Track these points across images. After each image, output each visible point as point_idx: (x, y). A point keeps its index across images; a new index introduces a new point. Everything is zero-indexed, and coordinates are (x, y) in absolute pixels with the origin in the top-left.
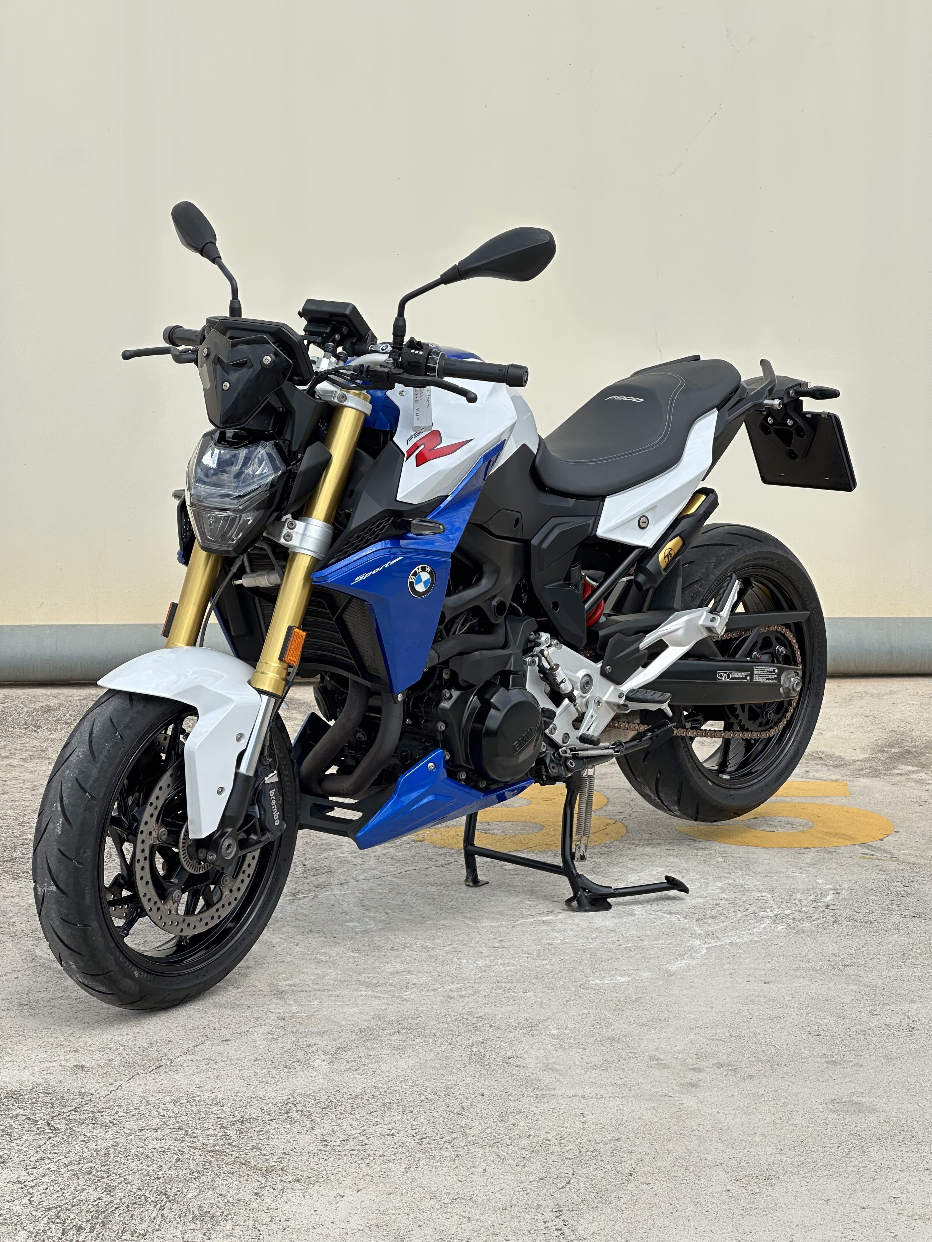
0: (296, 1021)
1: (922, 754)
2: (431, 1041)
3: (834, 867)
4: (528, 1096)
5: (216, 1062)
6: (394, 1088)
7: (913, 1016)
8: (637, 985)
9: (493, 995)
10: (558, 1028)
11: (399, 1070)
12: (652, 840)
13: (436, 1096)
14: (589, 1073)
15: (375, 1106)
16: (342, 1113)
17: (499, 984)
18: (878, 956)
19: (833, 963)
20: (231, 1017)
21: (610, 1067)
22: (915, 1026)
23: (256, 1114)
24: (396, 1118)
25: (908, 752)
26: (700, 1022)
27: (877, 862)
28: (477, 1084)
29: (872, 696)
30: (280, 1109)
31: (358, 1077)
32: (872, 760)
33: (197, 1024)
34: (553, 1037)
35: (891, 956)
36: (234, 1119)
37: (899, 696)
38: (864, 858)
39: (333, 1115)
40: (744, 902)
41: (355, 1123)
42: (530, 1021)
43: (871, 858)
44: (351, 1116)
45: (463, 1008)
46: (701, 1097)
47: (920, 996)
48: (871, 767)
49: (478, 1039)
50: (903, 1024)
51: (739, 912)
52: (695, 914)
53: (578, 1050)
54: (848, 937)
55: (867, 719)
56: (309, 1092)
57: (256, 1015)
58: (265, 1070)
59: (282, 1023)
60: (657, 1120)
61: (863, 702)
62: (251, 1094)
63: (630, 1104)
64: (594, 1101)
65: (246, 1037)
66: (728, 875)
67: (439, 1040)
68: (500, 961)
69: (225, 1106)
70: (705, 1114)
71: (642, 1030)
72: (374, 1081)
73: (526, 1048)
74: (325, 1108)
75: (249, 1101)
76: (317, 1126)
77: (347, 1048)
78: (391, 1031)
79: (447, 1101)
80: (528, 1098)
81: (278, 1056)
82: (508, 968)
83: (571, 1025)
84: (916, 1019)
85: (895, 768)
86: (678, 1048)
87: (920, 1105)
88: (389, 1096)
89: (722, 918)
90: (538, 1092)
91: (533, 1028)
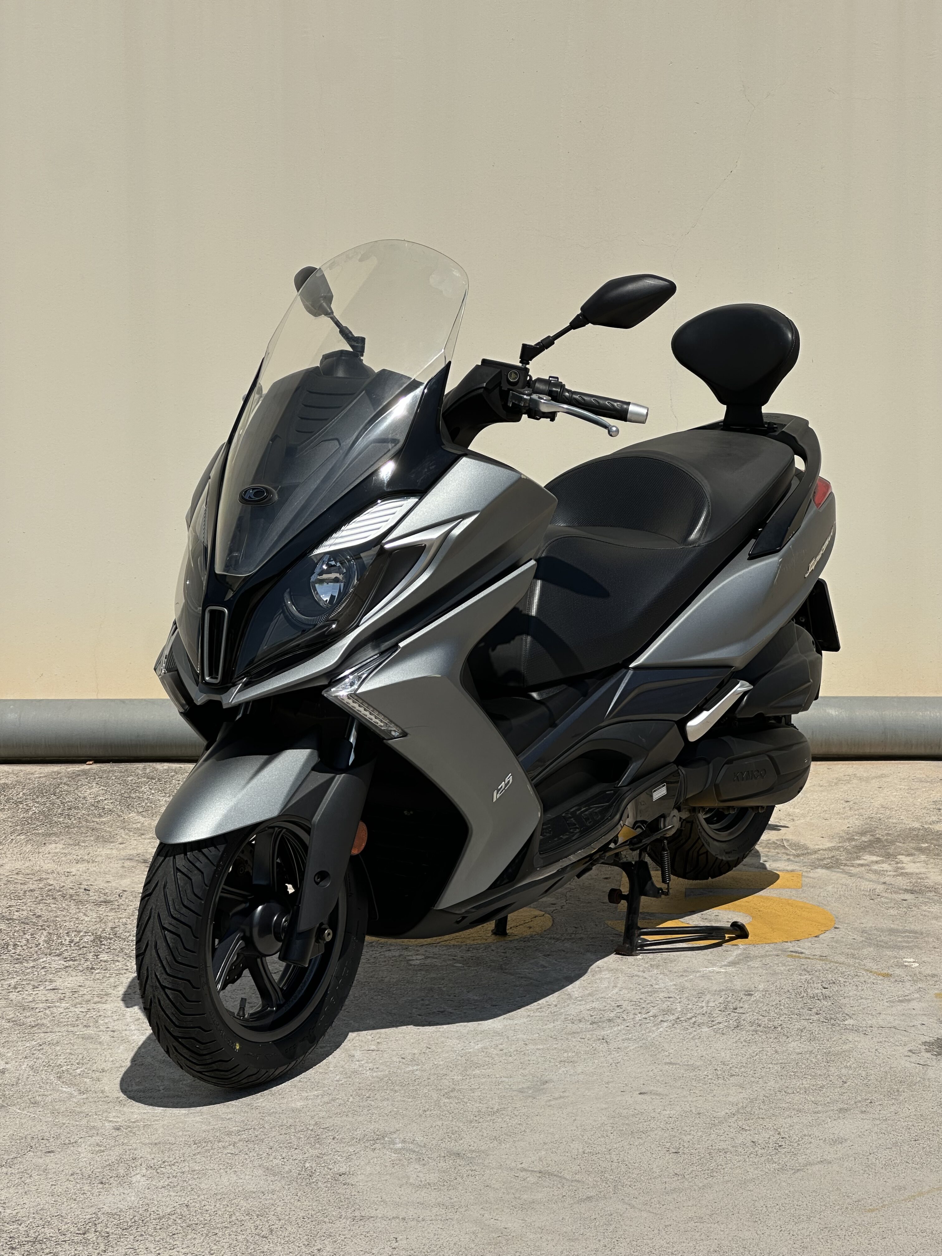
0: (130, 1132)
1: (892, 842)
2: (265, 1154)
3: (757, 966)
4: (346, 1218)
5: (31, 1176)
6: (207, 1208)
7: (784, 1132)
8: (504, 1094)
9: (349, 1103)
10: (404, 1141)
11: (219, 1188)
12: (575, 934)
13: (247, 1217)
14: (418, 1192)
15: (179, 1228)
16: (142, 1235)
17: (360, 1092)
18: (770, 1066)
19: (719, 1073)
20: (65, 1126)
21: (444, 1185)
22: (783, 1144)
23: (51, 1235)
24: (197, 1241)
25: (878, 840)
26: (557, 1136)
27: (803, 961)
28: (295, 1204)
29: (861, 779)
30: (79, 1230)
31: (173, 1194)
32: (838, 849)
33: (26, 1133)
34: (396, 1151)
35: (783, 1065)
36: (27, 1239)
37: (889, 780)
38: (792, 956)
39: (132, 1237)
40: (649, 1003)
41: (152, 1246)
42: (378, 1133)
43: (799, 957)
44: (150, 1238)
45: (312, 1118)
46: (529, 1221)
47: (799, 1111)
48: (833, 857)
49: (316, 1152)
50: (771, 1141)
51: (639, 1015)
52: (591, 1016)
53: (417, 1167)
54: (744, 1044)
55: (847, 804)
56: (116, 1211)
57: (92, 1124)
58: (78, 1185)
59: (116, 1133)
60: (473, 1246)
61: (849, 786)
62: (53, 1211)
63: (451, 1228)
64: (413, 1223)
65: (72, 1148)
66: (640, 974)
67: (273, 1154)
68: (371, 1065)
69: (23, 1225)
70: (526, 1240)
71: (492, 1144)
72: (188, 1199)
73: (362, 1163)
74: (126, 1229)
75: (49, 1219)
76: (110, 1249)
77: (173, 1162)
78: (227, 1144)
79: (258, 1222)
80: (344, 1221)
81: (98, 1170)
82: (374, 1074)
83: (419, 1139)
84: (787, 1137)
85: (858, 858)
86: (523, 1165)
87: (759, 1232)
88: (198, 1217)
89: (619, 1021)
90: (357, 1213)
91: (378, 1141)
